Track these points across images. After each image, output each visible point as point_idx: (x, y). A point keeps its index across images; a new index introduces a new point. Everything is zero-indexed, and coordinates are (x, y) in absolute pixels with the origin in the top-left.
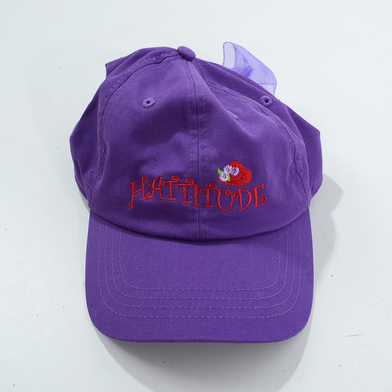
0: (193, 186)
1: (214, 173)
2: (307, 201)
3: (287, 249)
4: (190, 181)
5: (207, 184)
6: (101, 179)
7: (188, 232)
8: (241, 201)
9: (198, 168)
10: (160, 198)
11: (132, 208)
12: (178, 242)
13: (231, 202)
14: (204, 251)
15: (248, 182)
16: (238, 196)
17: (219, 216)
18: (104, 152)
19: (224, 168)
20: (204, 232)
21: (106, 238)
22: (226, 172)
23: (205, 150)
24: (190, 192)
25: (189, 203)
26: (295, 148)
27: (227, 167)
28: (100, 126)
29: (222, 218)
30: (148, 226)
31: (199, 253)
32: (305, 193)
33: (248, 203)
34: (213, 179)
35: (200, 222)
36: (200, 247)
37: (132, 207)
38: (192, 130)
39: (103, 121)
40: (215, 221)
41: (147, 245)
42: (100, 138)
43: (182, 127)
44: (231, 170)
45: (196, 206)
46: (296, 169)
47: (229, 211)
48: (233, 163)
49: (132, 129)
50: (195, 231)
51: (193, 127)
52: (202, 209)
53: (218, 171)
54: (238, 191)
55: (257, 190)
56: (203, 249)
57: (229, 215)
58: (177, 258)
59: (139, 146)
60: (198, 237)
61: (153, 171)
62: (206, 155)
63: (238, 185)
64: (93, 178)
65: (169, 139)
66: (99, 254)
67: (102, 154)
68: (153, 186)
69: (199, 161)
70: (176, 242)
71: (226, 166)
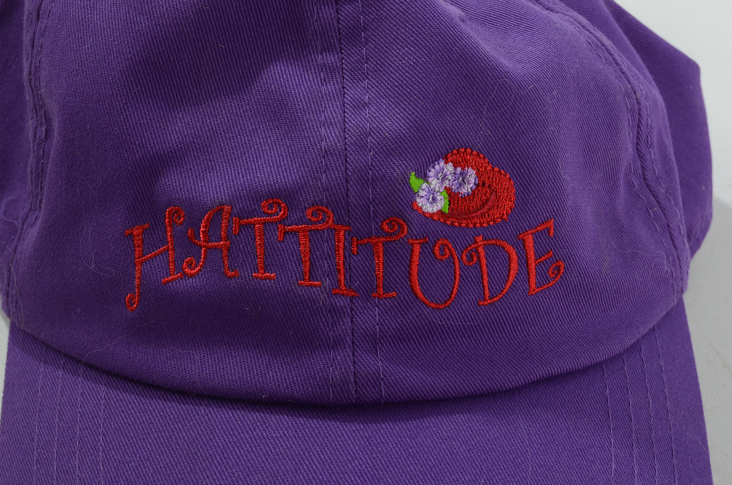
0: (329, 231)
1: (399, 186)
2: (681, 274)
3: (633, 423)
4: (319, 214)
5: (378, 224)
6: (39, 222)
7: (318, 379)
8: (485, 276)
9: (344, 172)
10: (225, 274)
11: (136, 307)
12: (287, 415)
13: (455, 279)
14: (373, 439)
15: (507, 214)
16: (475, 259)
17: (418, 325)
18: (46, 135)
19: (430, 171)
20: (373, 378)
21: (59, 408)
22: (434, 183)
23: (366, 114)
24: (321, 251)
25: (320, 287)
26: (640, 109)
27: (437, 167)
28: (30, 56)
29: (426, 332)
30: (190, 366)
31: (357, 448)
32: (673, 247)
33: (507, 281)
34: (395, 207)
35: (357, 347)
36: (360, 426)
37: (137, 305)
38: (321, 53)
39: (39, 39)
40: (406, 342)
41: (186, 426)
42: (31, 92)
43: (290, 47)
44: (450, 177)
45: (343, 295)
46: (644, 174)
47: (450, 308)
48: (456, 155)
49: (129, 56)
50: (341, 377)
51: (325, 45)
52: (361, 304)
53: (409, 179)
54: (476, 242)
55: (533, 239)
56: (370, 433)
57: (448, 319)
58: (285, 468)
59: (153, 108)
60: (352, 394)
61: (200, 188)
62: (368, 129)
63: (475, 224)
64: (16, 222)
65: (248, 83)
66: (37, 459)
67: (39, 144)
68: (201, 236)
69: (348, 148)
70: (281, 414)
71: (436, 163)
